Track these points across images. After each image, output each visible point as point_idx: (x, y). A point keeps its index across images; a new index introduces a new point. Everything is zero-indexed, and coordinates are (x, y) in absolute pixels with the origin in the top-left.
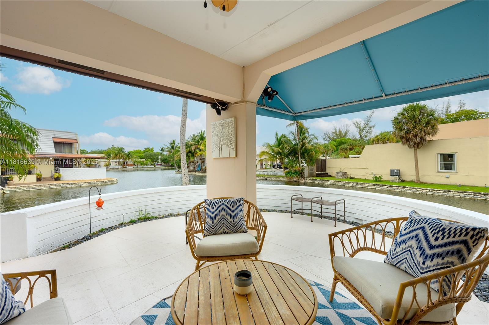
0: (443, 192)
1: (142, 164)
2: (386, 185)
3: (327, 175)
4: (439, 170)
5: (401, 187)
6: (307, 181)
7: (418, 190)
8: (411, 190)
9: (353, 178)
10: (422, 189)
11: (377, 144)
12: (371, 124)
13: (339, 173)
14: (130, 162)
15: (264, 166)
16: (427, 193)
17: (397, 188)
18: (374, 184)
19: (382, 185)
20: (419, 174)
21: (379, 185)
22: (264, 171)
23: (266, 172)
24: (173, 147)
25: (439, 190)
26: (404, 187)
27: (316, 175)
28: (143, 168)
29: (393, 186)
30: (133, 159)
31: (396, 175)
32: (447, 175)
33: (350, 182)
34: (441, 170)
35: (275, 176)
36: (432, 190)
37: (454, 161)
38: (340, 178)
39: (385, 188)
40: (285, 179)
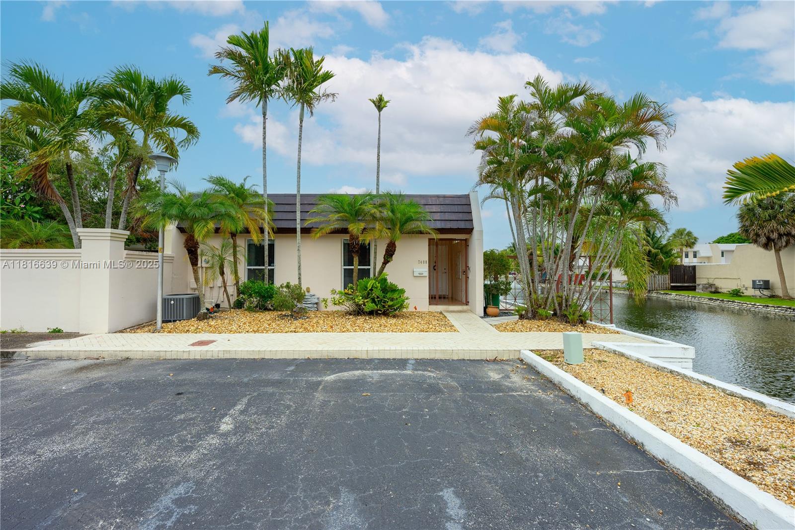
2: (718, 300)
3: (693, 289)
5: (730, 301)
6: (653, 295)
19: (715, 299)
20: (786, 287)
21: (713, 299)
26: (733, 302)
27: (670, 288)
29: (736, 301)
31: (759, 287)
33: (689, 296)
39: (718, 302)
40: (627, 292)
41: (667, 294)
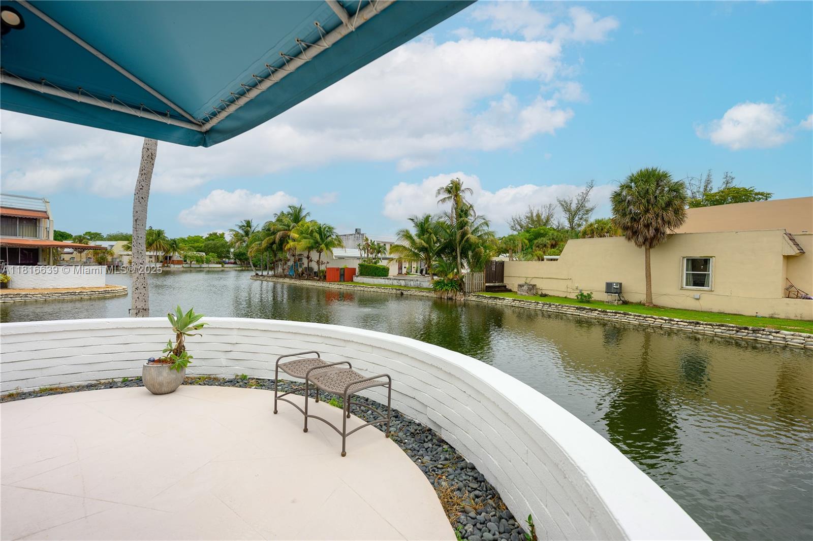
0: (687, 324)
1: (200, 261)
2: (596, 310)
3: (504, 289)
4: (684, 286)
5: (620, 313)
6: (470, 298)
7: (647, 319)
8: (637, 319)
9: (545, 296)
10: (654, 318)
11: (590, 238)
12: (588, 205)
13: (523, 286)
14: (176, 256)
15: (404, 271)
16: (662, 326)
17: (614, 314)
18: (577, 308)
19: (590, 309)
20: (651, 292)
21: (585, 309)
22: (399, 280)
23: (403, 281)
24: (247, 233)
25: (682, 321)
26: (625, 314)
27: (485, 289)
28: (201, 268)
29: (608, 311)
30: (182, 252)
31: (615, 291)
32: (697, 295)
33: (538, 303)
34: (687, 285)
35: (418, 288)
36: (671, 320)
37: (709, 272)
38: (525, 295)
39: (595, 314)
40: (433, 295)
41: (496, 298)
